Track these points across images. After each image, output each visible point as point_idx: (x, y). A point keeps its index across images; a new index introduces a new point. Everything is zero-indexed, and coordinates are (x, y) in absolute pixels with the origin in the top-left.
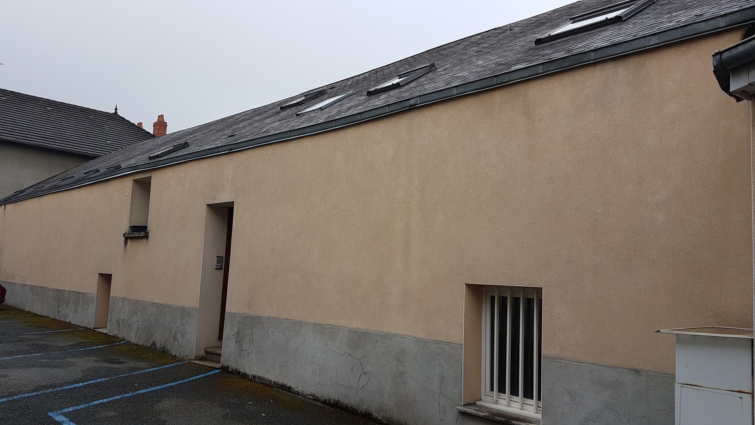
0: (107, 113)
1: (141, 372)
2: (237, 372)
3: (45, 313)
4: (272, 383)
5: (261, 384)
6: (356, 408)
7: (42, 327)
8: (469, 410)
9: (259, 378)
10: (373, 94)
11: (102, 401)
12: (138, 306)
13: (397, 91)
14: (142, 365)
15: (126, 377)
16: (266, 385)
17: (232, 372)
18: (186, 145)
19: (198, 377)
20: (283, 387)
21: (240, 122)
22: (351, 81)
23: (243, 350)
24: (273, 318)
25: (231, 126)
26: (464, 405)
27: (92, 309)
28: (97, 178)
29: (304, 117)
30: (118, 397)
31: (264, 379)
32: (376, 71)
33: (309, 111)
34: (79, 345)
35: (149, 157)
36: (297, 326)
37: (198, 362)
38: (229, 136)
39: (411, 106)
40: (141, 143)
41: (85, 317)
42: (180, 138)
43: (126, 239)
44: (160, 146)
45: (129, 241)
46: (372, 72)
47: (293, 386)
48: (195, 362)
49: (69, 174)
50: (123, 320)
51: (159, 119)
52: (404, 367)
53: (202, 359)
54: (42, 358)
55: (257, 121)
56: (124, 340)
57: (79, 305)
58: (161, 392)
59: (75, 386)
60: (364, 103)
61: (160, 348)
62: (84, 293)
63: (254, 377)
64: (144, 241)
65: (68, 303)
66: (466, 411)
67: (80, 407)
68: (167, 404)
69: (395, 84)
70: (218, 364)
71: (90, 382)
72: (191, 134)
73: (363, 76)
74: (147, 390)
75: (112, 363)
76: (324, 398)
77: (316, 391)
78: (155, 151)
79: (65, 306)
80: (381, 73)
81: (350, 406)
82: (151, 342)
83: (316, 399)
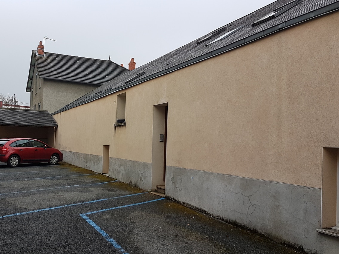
0: (106, 61)
1: (124, 196)
2: (174, 200)
3: (80, 166)
4: (194, 207)
5: (188, 207)
6: (247, 226)
7: (78, 173)
8: (326, 232)
9: (187, 204)
10: (256, 25)
11: (104, 210)
12: (123, 162)
13: (272, 20)
14: (125, 193)
15: (117, 199)
16: (191, 208)
17: (171, 200)
18: (144, 73)
19: (153, 201)
20: (201, 210)
21: (173, 56)
22: (243, 19)
23: (176, 188)
24: (193, 170)
25: (168, 59)
26: (322, 229)
27: (101, 163)
28: (101, 96)
29: (210, 47)
30: (113, 208)
31: (189, 205)
32: (260, 10)
33: (214, 43)
34: (95, 181)
35: (125, 82)
36: (207, 175)
37: (153, 193)
38: (166, 65)
39: (280, 29)
40: (122, 75)
41: (98, 168)
42: (141, 70)
43: (115, 127)
44: (131, 75)
45: (116, 128)
46: (257, 11)
47: (207, 210)
48: (151, 192)
49: (88, 95)
50: (116, 169)
51: (131, 60)
52: (279, 202)
53: (155, 191)
54: (78, 188)
55: (183, 54)
56: (116, 180)
57: (95, 161)
58: (134, 207)
59: (93, 201)
60: (249, 32)
61: (134, 185)
62: (97, 155)
63: (184, 203)
64: (124, 127)
65: (90, 161)
66: (323, 232)
67: (94, 212)
68: (136, 214)
69: (271, 17)
70: (164, 195)
71: (100, 200)
72: (147, 67)
73: (252, 15)
74: (127, 206)
75: (110, 191)
76: (227, 219)
77: (221, 214)
78: (129, 79)
79: (89, 162)
80: (264, 11)
81: (243, 225)
82: (130, 181)
83: (221, 219)
